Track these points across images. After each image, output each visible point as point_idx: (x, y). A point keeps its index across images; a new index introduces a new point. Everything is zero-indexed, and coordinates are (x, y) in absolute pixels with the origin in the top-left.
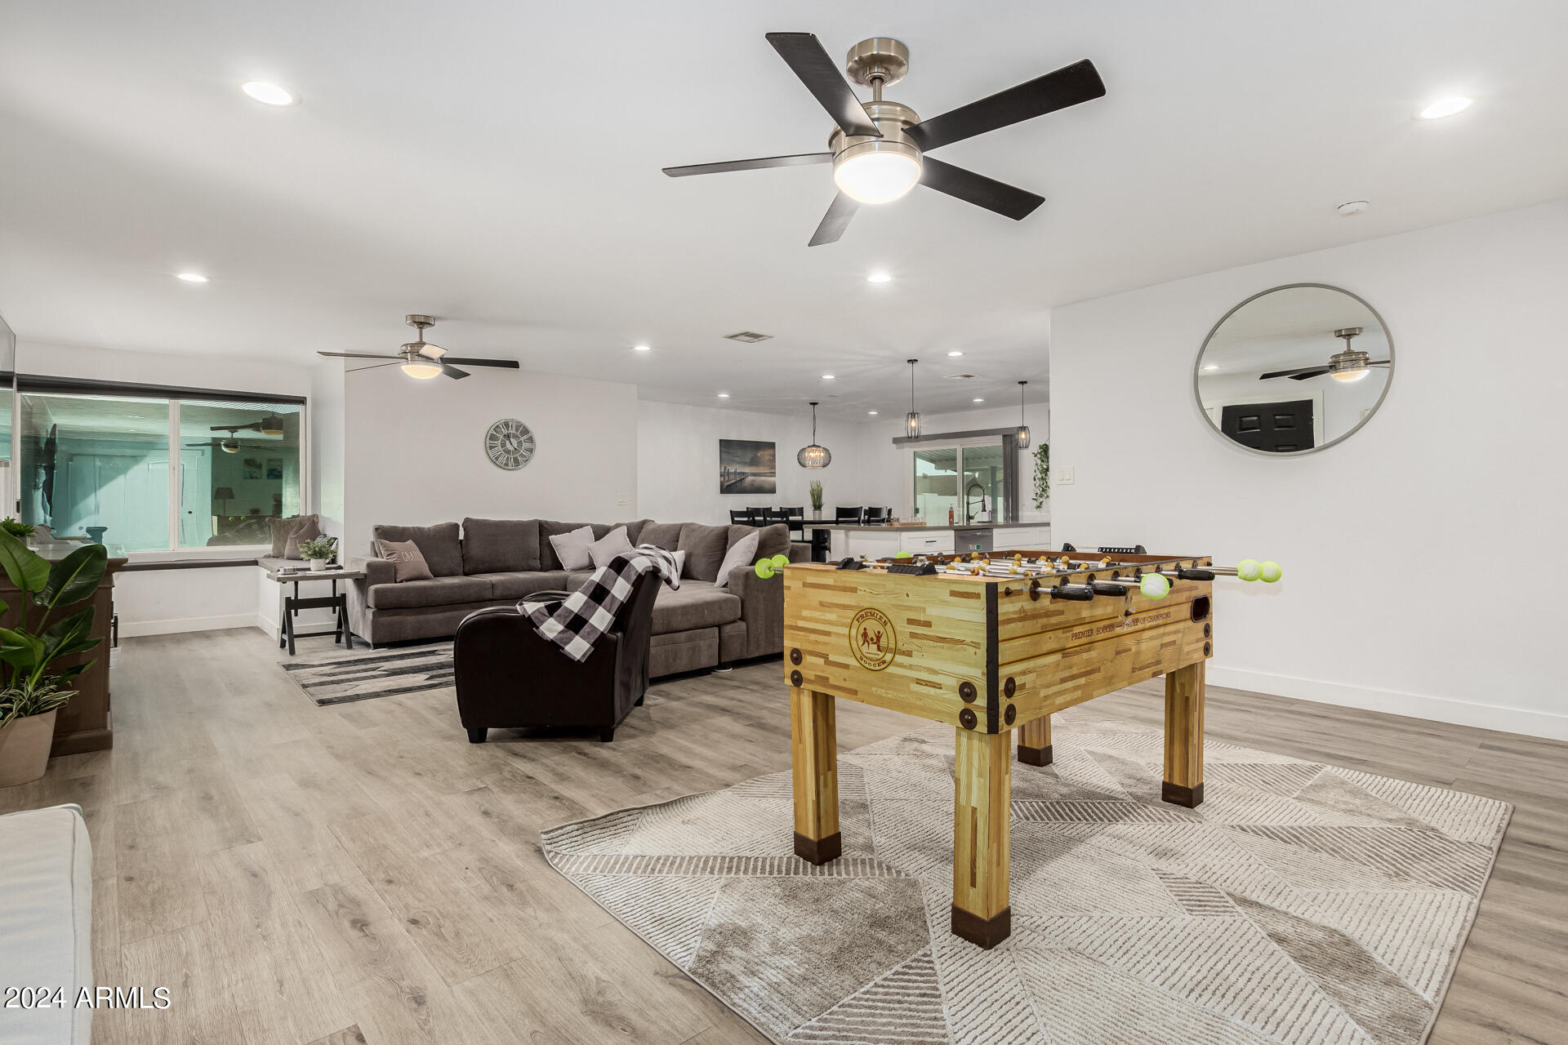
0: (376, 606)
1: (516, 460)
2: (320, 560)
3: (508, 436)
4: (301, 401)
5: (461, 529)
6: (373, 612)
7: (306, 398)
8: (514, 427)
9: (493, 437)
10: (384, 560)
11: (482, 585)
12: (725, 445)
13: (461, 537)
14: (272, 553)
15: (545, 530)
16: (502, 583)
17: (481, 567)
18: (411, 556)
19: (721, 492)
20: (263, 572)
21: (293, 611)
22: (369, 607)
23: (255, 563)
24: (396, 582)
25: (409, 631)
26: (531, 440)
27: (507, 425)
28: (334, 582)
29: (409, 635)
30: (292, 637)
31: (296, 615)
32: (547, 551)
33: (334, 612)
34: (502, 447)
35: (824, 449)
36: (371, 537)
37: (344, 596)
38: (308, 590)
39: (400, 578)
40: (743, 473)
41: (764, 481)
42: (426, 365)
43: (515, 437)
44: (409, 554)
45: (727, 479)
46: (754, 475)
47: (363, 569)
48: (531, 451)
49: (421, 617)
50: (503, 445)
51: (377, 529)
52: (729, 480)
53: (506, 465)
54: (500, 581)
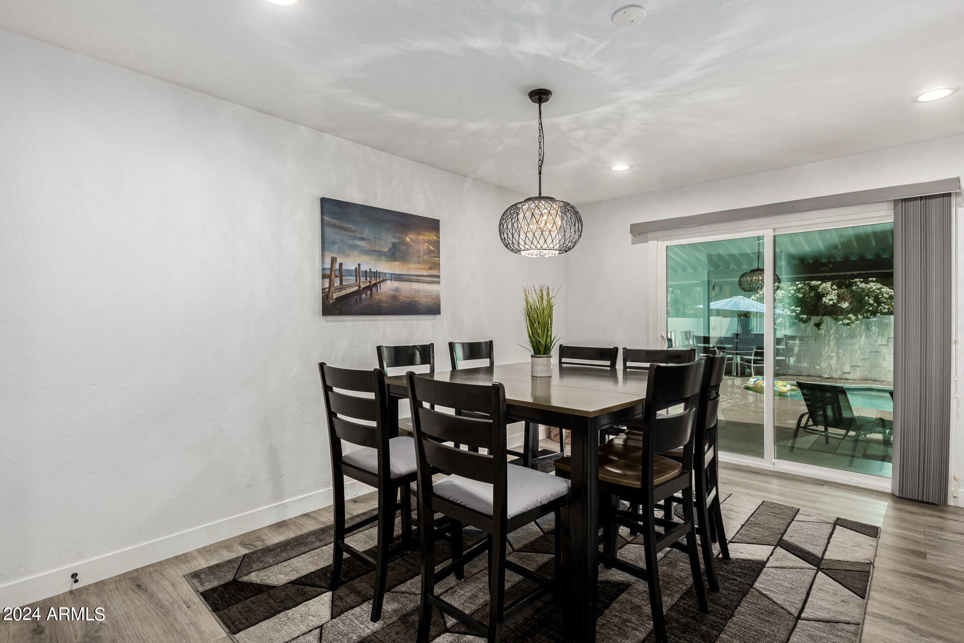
40: (376, 274)
45: (337, 283)
46: (398, 278)
52: (341, 286)
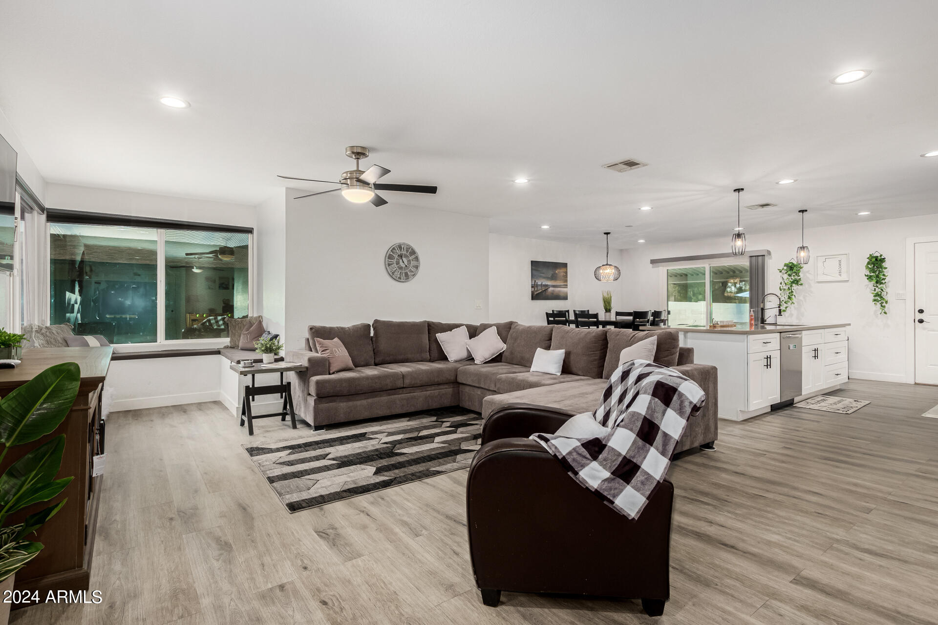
0: (317, 395)
1: (406, 274)
2: (270, 354)
3: (401, 256)
4: (249, 231)
5: (372, 329)
6: (315, 400)
7: (253, 229)
8: (405, 249)
9: (390, 257)
10: (319, 355)
11: (395, 376)
12: (535, 264)
13: (372, 334)
14: (229, 345)
15: (432, 329)
16: (410, 374)
17: (388, 359)
18: (338, 352)
19: (532, 299)
20: (225, 362)
21: (251, 397)
22: (309, 394)
23: (218, 352)
24: (330, 374)
25: (342, 415)
26: (417, 259)
27: (400, 247)
28: (282, 374)
29: (342, 418)
30: (251, 418)
31: (253, 400)
32: (434, 346)
33: (282, 397)
34: (397, 264)
35: (616, 267)
36: (307, 335)
37: (289, 384)
38: (262, 380)
39: (332, 370)
40: (547, 285)
41: (559, 291)
42: (363, 189)
43: (406, 256)
44: (339, 351)
45: (536, 289)
46: (554, 286)
47: (305, 363)
48: (417, 267)
49: (351, 404)
50: (398, 263)
51: (311, 329)
52: (537, 291)
53: (400, 278)
54: (408, 372)
